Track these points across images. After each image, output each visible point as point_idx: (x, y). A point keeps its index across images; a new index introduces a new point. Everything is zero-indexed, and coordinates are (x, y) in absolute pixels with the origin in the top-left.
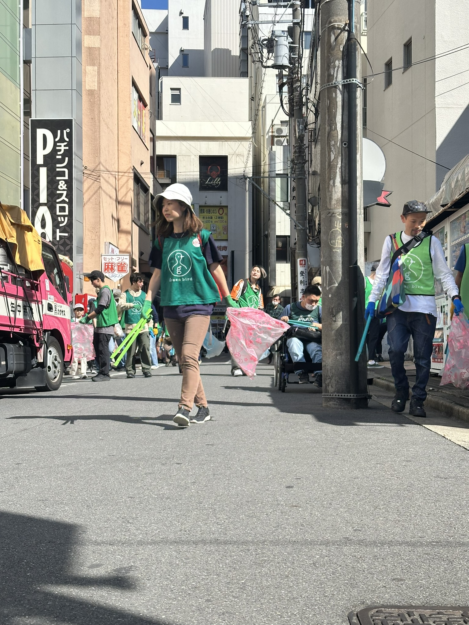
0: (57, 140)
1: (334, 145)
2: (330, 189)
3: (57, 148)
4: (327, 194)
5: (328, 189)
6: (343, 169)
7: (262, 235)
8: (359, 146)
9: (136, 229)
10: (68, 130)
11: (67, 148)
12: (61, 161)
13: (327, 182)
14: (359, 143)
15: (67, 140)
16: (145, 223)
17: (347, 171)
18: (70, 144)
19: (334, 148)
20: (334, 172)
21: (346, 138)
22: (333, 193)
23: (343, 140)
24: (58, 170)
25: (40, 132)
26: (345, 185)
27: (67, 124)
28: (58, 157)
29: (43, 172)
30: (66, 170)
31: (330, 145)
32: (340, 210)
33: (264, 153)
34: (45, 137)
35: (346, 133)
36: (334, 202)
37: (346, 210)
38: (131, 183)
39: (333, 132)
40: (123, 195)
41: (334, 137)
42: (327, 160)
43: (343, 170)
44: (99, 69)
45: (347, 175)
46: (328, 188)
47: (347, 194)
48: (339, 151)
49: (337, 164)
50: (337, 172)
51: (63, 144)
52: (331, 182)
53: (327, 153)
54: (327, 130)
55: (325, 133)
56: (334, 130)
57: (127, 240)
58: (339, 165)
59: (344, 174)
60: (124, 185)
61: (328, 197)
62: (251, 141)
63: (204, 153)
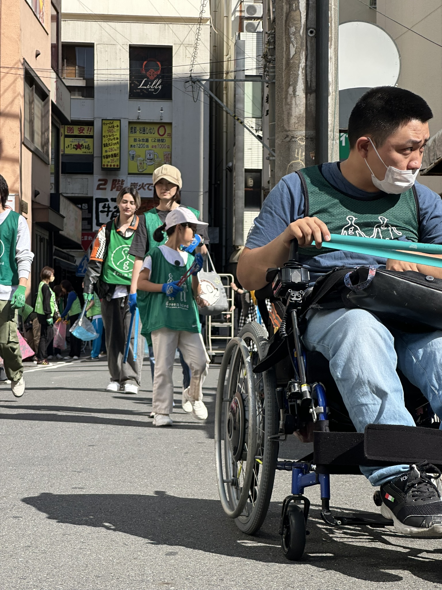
1: (294, 34)
2: (289, 100)
4: (284, 108)
5: (286, 100)
6: (309, 70)
7: (224, 168)
8: (333, 36)
9: (27, 156)
13: (284, 90)
14: (333, 31)
16: (43, 147)
17: (314, 72)
19: (296, 38)
20: (295, 74)
21: (313, 24)
22: (294, 106)
23: (309, 26)
26: (311, 94)
31: (289, 33)
32: (303, 133)
33: (228, 44)
35: (312, 15)
36: (293, 120)
37: (312, 133)
38: (21, 84)
39: (293, 14)
40: (8, 103)
41: (295, 20)
42: (285, 55)
43: (308, 72)
45: (314, 80)
46: (286, 98)
47: (313, 108)
48: (302, 42)
49: (300, 63)
50: (298, 75)
52: (291, 90)
53: (284, 45)
54: (285, 10)
55: (282, 15)
56: (296, 10)
57: (14, 171)
58: (303, 64)
59: (309, 77)
60: (9, 87)
61: (285, 113)
62: (208, 23)
63: (137, 41)
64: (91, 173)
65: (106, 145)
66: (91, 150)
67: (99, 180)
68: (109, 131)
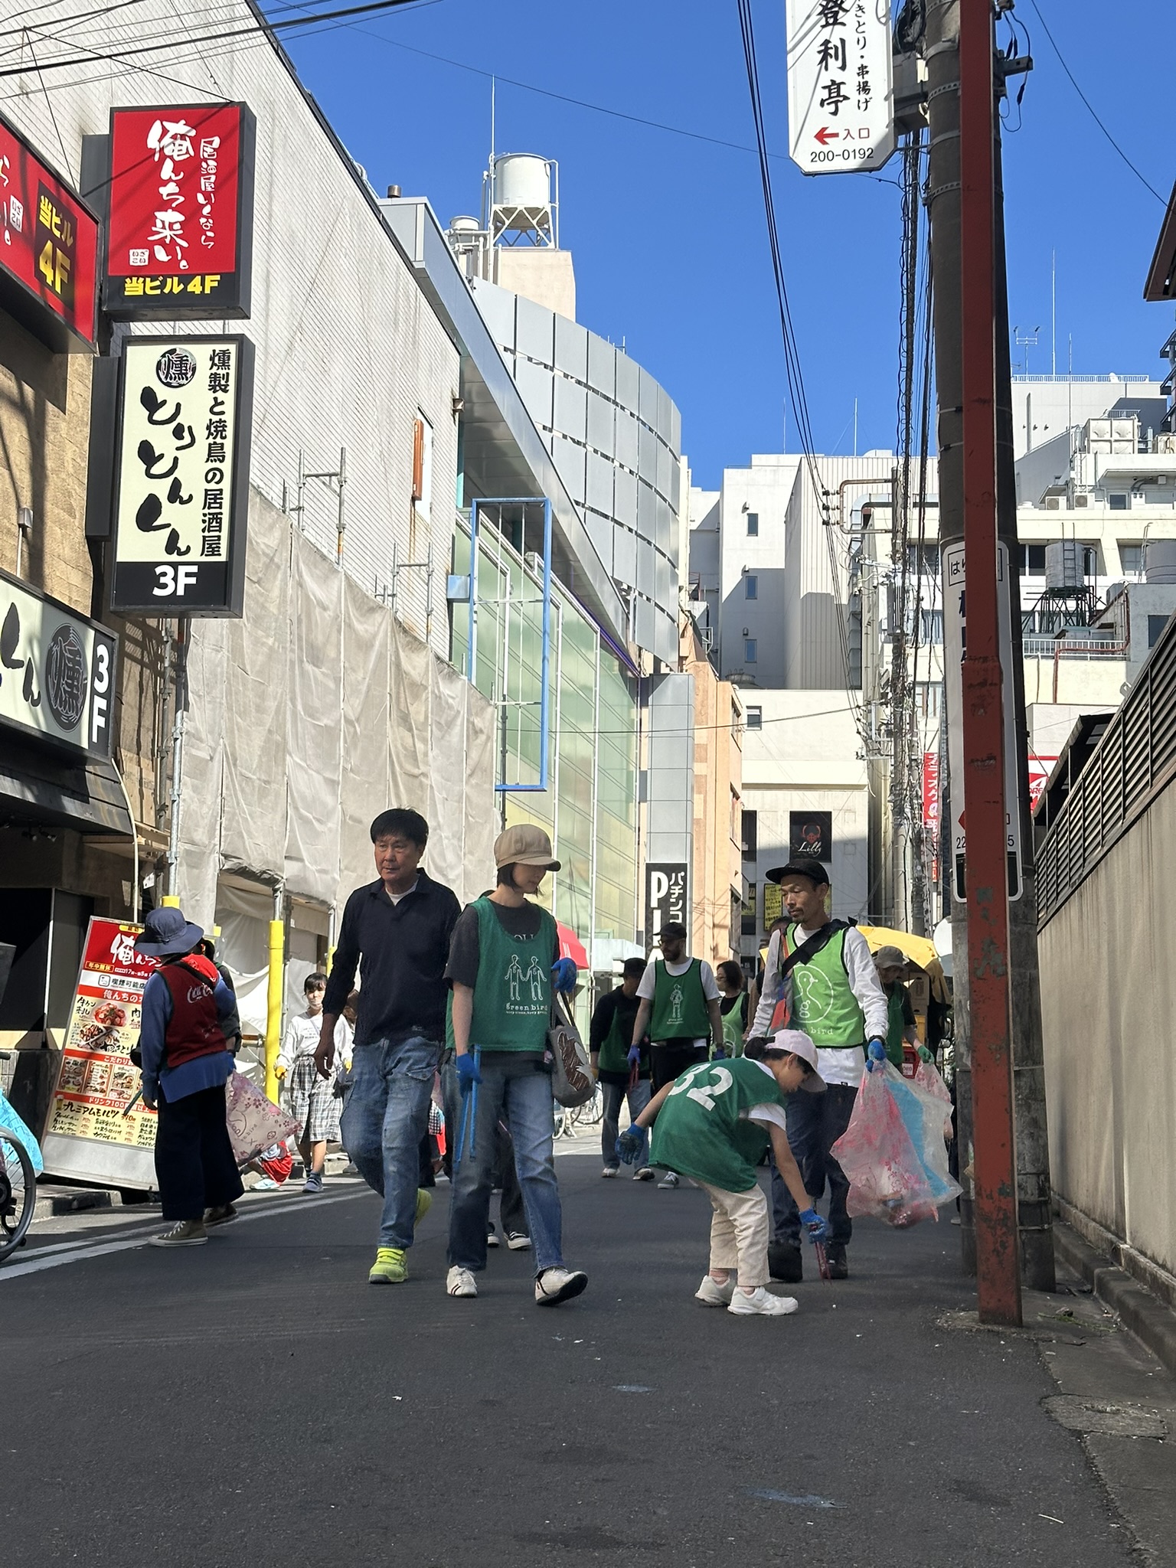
0: (671, 883)
3: (672, 891)
10: (683, 874)
11: (681, 891)
12: (676, 904)
15: (682, 883)
18: (684, 887)
24: (671, 913)
25: (655, 875)
27: (682, 867)
28: (672, 900)
29: (657, 914)
30: (680, 913)
34: (659, 880)
40: (721, 917)
44: (705, 797)
51: (677, 888)
62: (866, 789)
63: (798, 808)
64: (754, 934)
65: (769, 908)
66: (753, 911)
67: (762, 941)
68: (771, 895)
